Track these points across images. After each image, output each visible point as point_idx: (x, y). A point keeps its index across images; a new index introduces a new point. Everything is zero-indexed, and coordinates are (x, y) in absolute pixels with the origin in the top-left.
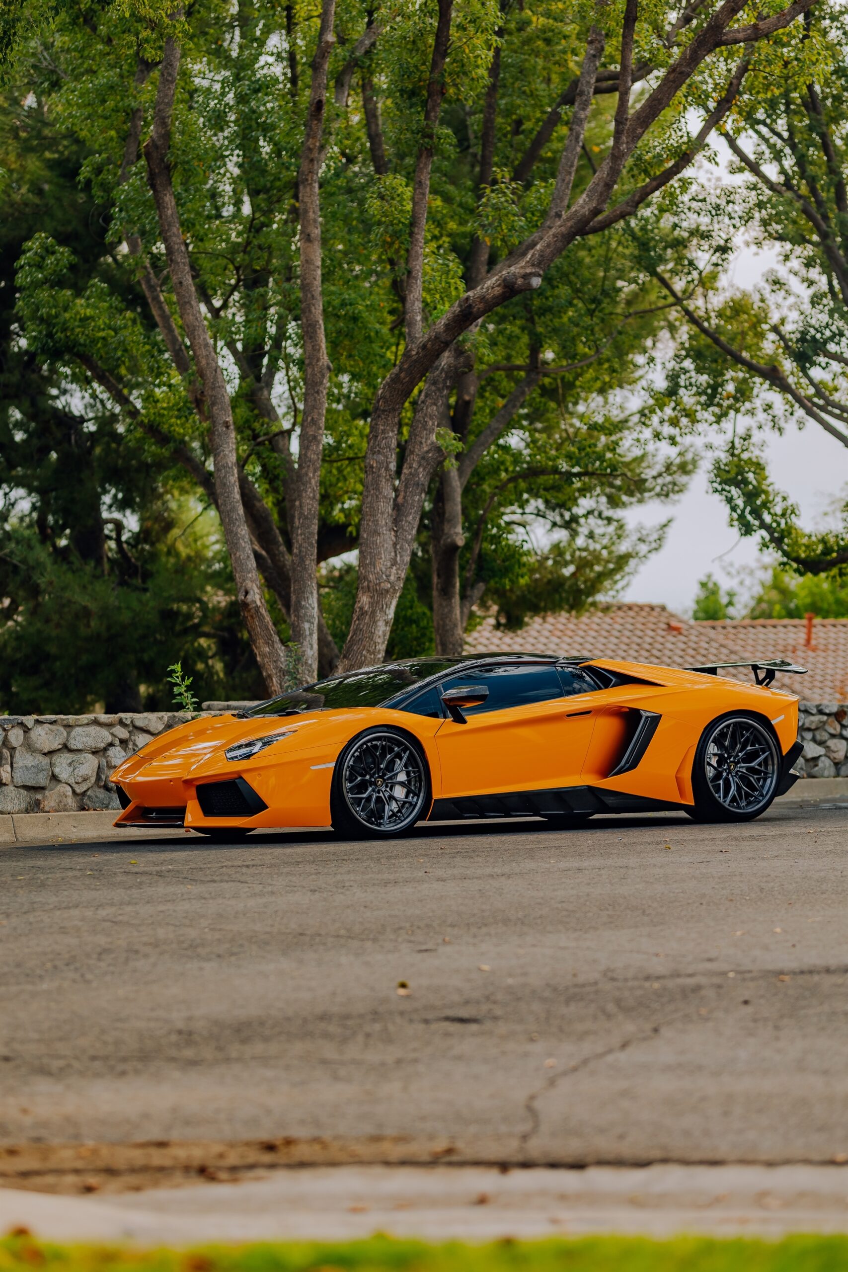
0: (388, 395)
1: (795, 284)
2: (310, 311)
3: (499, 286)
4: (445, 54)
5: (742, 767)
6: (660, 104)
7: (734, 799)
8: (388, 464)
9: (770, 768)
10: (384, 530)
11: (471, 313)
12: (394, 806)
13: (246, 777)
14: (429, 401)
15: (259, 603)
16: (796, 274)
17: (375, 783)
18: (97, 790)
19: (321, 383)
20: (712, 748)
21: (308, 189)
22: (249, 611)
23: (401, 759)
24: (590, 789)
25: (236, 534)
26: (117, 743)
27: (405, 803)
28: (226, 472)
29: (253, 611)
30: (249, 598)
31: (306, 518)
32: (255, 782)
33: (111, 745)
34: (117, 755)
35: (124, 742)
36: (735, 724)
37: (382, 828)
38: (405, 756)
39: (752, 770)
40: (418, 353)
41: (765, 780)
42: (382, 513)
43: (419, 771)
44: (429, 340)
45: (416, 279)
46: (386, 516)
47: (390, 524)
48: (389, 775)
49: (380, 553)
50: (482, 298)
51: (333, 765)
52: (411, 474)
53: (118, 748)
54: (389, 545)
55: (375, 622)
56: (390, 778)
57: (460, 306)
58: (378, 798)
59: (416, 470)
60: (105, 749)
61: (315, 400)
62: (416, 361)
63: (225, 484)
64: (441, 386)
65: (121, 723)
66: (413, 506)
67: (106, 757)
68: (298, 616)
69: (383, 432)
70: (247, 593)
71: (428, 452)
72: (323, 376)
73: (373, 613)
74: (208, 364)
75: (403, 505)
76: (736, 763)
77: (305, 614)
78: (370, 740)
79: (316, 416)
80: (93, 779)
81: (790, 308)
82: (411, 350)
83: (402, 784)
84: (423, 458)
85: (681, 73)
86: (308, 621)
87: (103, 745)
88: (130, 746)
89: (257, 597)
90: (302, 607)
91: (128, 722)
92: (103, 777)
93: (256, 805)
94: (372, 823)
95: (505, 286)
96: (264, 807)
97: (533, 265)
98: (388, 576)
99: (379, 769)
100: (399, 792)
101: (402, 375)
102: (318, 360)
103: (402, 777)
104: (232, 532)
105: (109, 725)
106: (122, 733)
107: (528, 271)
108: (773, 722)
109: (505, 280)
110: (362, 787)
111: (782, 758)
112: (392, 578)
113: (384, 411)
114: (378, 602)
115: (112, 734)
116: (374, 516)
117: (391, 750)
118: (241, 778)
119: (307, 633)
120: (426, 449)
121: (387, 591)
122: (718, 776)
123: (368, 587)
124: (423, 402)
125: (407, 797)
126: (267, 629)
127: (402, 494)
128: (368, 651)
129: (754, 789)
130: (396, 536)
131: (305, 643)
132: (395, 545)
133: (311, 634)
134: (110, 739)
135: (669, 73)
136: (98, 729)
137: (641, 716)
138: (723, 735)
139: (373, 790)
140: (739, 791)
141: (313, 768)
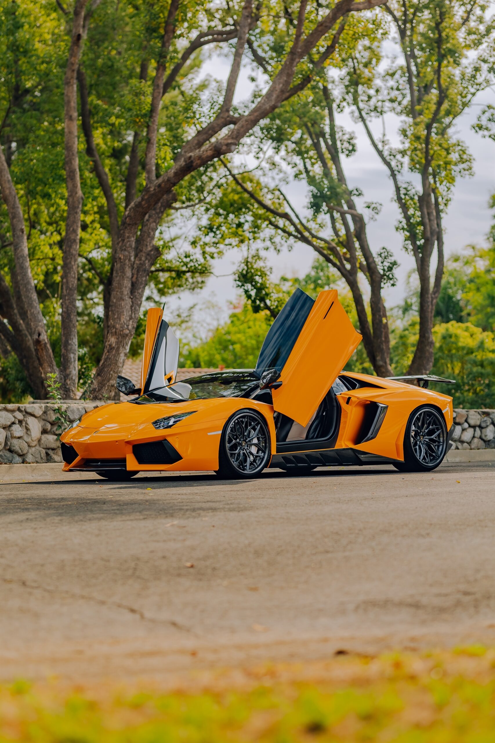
0: (132, 214)
2: (71, 163)
3: (211, 150)
4: (177, 8)
5: (427, 439)
7: (424, 458)
8: (130, 257)
9: (441, 439)
10: (126, 298)
11: (192, 166)
12: (252, 458)
13: (169, 439)
14: (151, 220)
15: (46, 341)
17: (241, 444)
18: (4, 451)
19: (78, 207)
20: (413, 428)
21: (71, 88)
22: (41, 346)
23: (255, 430)
24: (351, 449)
25: (31, 298)
26: (17, 422)
27: (257, 457)
28: (23, 260)
29: (43, 346)
30: (41, 337)
31: (71, 289)
32: (174, 442)
33: (13, 423)
34: (17, 430)
35: (20, 422)
36: (424, 412)
37: (245, 472)
38: (258, 428)
39: (431, 440)
40: (155, 189)
41: (438, 447)
42: (126, 287)
43: (265, 437)
44: (162, 183)
45: (153, 144)
46: (127, 289)
47: (129, 294)
48: (249, 439)
49: (123, 312)
50: (200, 157)
51: (220, 432)
52: (140, 264)
53: (18, 426)
54: (128, 307)
55: (119, 354)
56: (250, 441)
57: (185, 161)
58: (244, 453)
59: (144, 261)
60: (10, 426)
61: (75, 217)
62: (153, 194)
63: (22, 267)
64: (158, 211)
65: (19, 409)
66: (141, 283)
67: (10, 431)
68: (66, 350)
69: (128, 237)
70: (39, 335)
71: (151, 251)
72: (79, 203)
73: (118, 348)
74: (10, 193)
75: (136, 283)
76: (424, 436)
77: (71, 349)
78: (239, 418)
79: (75, 228)
80: (3, 445)
82: (150, 188)
83: (255, 445)
84: (148, 254)
86: (73, 353)
87: (9, 423)
88: (24, 424)
89: (45, 337)
90: (69, 344)
91: (23, 409)
92: (9, 443)
93: (176, 458)
94: (240, 469)
95: (215, 150)
96: (181, 458)
97: (233, 138)
98: (128, 326)
99: (244, 435)
100: (254, 450)
101: (143, 203)
102: (76, 193)
103: (255, 441)
104: (28, 296)
105: (12, 411)
106: (20, 416)
107: (230, 141)
108: (443, 412)
109: (215, 147)
110: (234, 447)
111: (447, 433)
112: (130, 327)
113: (129, 225)
114: (121, 342)
115: (14, 417)
116: (121, 289)
117: (250, 425)
118: (166, 440)
119: (73, 360)
120: (149, 249)
121: (127, 335)
122: (415, 444)
123: (116, 332)
124: (147, 220)
125: (257, 453)
126: (50, 357)
127: (135, 276)
128: (114, 372)
129: (433, 451)
130: (132, 302)
131: (71, 366)
132: (132, 307)
133: (75, 361)
134: (13, 420)
136: (6, 413)
137: (378, 407)
138: (418, 419)
139: (240, 448)
140: (426, 453)
141: (209, 434)
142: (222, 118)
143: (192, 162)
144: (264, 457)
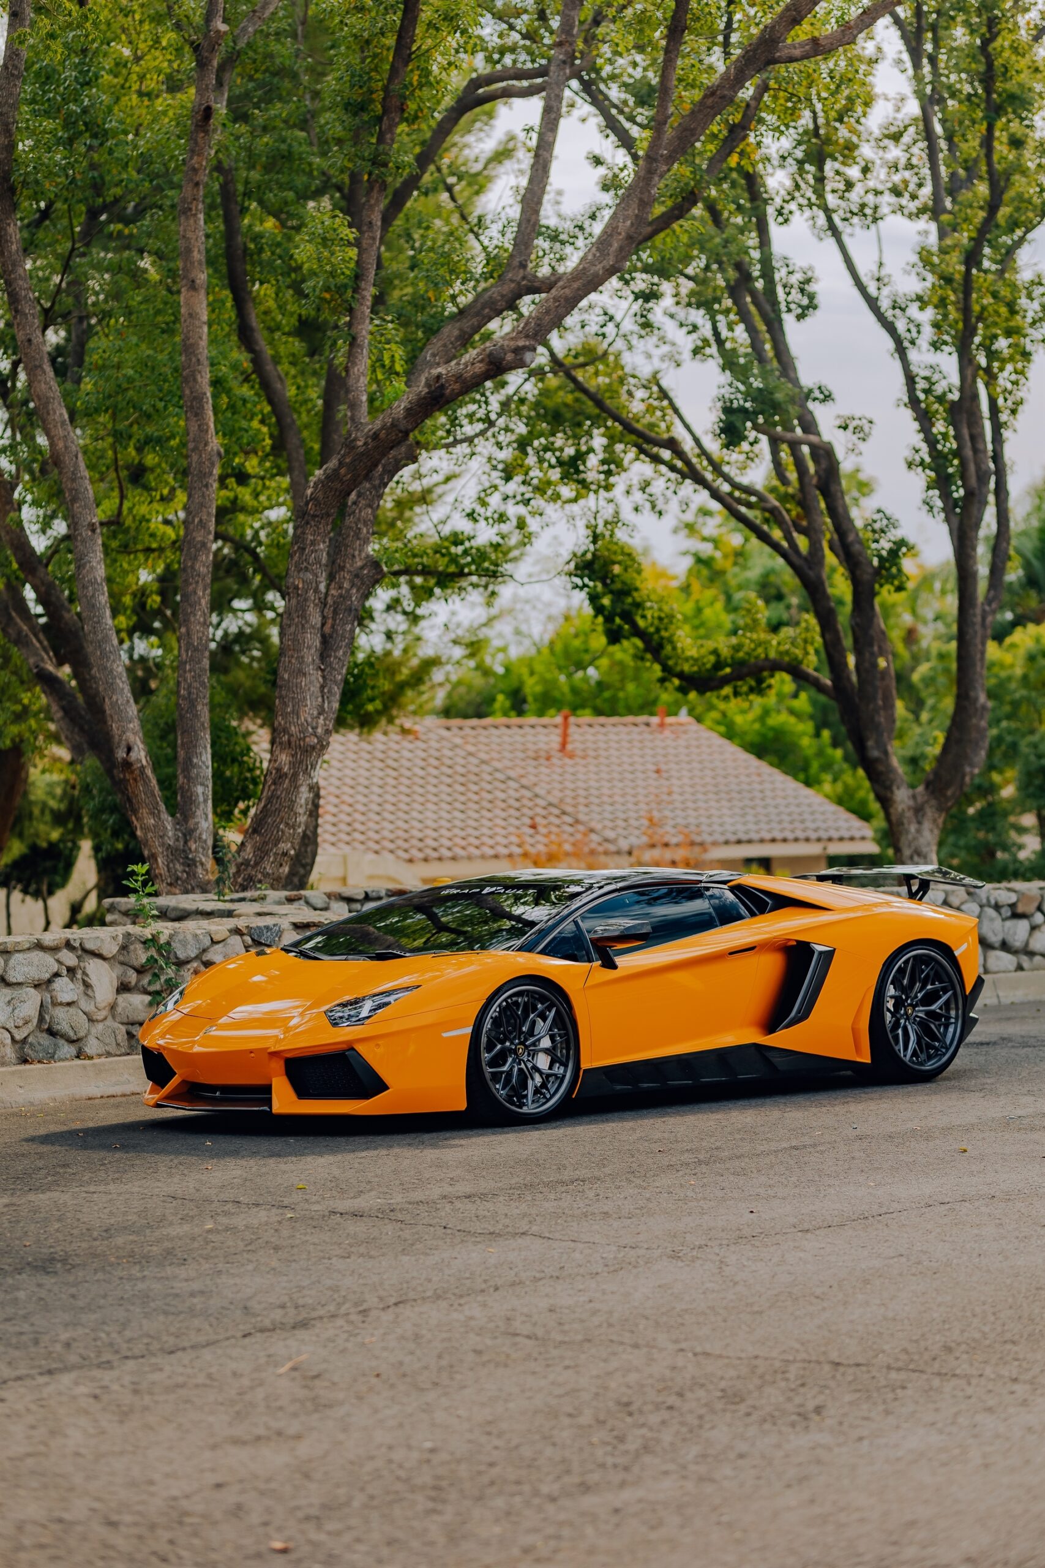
0: (320, 495)
1: (671, 329)
2: (195, 380)
3: (481, 361)
4: (408, 60)
5: (921, 1012)
6: (693, 135)
7: (915, 1053)
8: (318, 584)
9: (953, 1013)
10: (311, 669)
11: (442, 395)
12: (538, 1079)
13: (360, 1048)
14: (363, 502)
15: (144, 762)
16: (672, 316)
17: (515, 1052)
18: (38, 1034)
19: (211, 474)
20: (891, 991)
21: (192, 221)
22: (132, 772)
23: (544, 1019)
24: (757, 1047)
25: (111, 671)
26: (65, 972)
27: (548, 1076)
28: (95, 590)
29: (137, 772)
30: (133, 755)
31: (196, 649)
32: (371, 1054)
33: (57, 975)
34: (65, 990)
35: (71, 971)
36: (915, 957)
37: (525, 1110)
38: (551, 1015)
39: (930, 1014)
40: (365, 444)
41: (946, 1027)
42: (309, 648)
43: (567, 1034)
44: (382, 428)
45: (361, 347)
46: (313, 651)
47: (317, 661)
48: (532, 1040)
49: (305, 699)
50: (458, 377)
51: (469, 1030)
52: (341, 596)
53: (66, 980)
54: (315, 689)
55: (297, 787)
56: (534, 1044)
57: (428, 385)
58: (520, 1070)
59: (348, 591)
60: (49, 981)
61: (203, 496)
62: (362, 454)
63: (93, 606)
64: (377, 482)
65: (68, 945)
66: (343, 637)
67: (50, 992)
68: (188, 777)
69: (313, 543)
70: (129, 749)
71: (362, 568)
72: (213, 464)
73: (295, 775)
74: (66, 448)
75: (331, 636)
76: (914, 1006)
77: (198, 775)
78: (510, 997)
79: (204, 517)
80: (35, 1021)
81: (662, 359)
82: (356, 439)
83: (546, 1051)
84: (357, 576)
85: (723, 97)
86: (202, 784)
87: (47, 976)
88: (79, 976)
89: (143, 754)
90: (194, 766)
91: (77, 945)
92: (47, 1018)
93: (374, 1085)
94: (513, 1103)
95: (491, 363)
96: (384, 1087)
97: (527, 336)
98: (314, 728)
99: (521, 1032)
100: (543, 1061)
101: (343, 471)
102: (206, 444)
103: (546, 1043)
104: (105, 668)
105: (54, 949)
106: (69, 958)
107: (521, 343)
108: (957, 953)
109: (490, 354)
110: (499, 1060)
111: (965, 997)
112: (319, 730)
113: (314, 516)
114: (301, 762)
115: (58, 961)
116: (299, 651)
117: (535, 1009)
118: (353, 1049)
119: (201, 799)
120: (359, 564)
121: (313, 748)
122: (896, 1025)
123: (289, 742)
124: (355, 503)
125: (550, 1068)
126: (153, 795)
127: (330, 621)
128: (287, 824)
129: (934, 1037)
130: (324, 677)
131: (198, 813)
132: (322, 687)
133: (205, 801)
134: (55, 967)
135: (705, 97)
136: (41, 954)
137: (812, 952)
138: (901, 971)
139: (514, 1061)
140: (919, 1043)
141: (445, 1035)
142: (512, 281)
143: (442, 387)
144: (564, 1076)
